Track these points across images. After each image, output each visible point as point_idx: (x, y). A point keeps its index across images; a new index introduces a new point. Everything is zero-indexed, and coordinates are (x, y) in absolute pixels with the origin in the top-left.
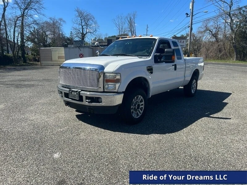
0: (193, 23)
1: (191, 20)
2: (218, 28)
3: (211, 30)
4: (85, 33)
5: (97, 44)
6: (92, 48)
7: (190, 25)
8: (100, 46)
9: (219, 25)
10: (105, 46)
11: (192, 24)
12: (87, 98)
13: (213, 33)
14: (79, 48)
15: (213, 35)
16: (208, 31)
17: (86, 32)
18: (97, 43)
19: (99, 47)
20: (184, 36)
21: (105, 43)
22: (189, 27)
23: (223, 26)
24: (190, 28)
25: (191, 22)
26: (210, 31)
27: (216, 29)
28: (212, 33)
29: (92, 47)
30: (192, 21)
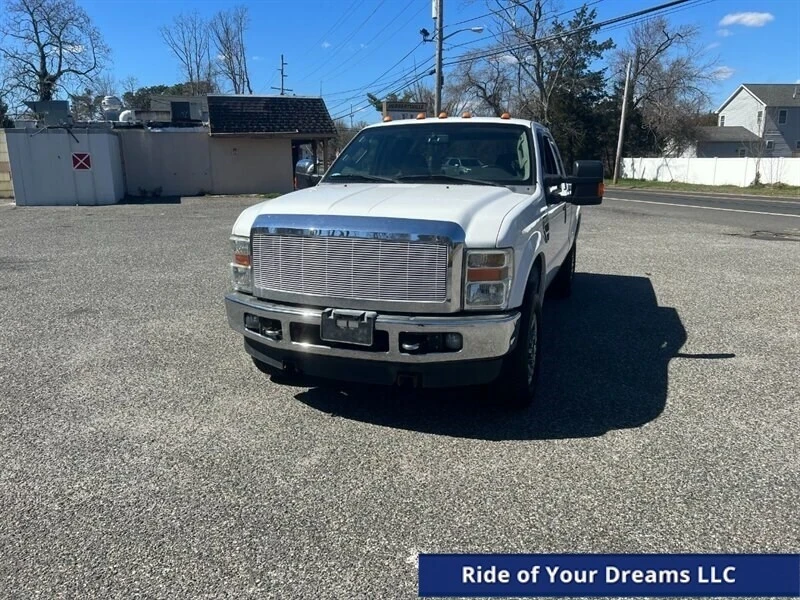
0: (443, 62)
1: (437, 52)
2: (501, 82)
3: (483, 86)
4: (52, 71)
5: (128, 117)
6: (117, 134)
7: (436, 68)
8: (149, 124)
9: (504, 70)
10: (165, 125)
11: (441, 65)
12: (404, 337)
13: (489, 94)
14: (69, 132)
15: (486, 99)
16: (475, 88)
17: (56, 71)
18: (126, 112)
19: (143, 131)
20: (400, 98)
21: (160, 116)
22: (434, 72)
23: (513, 74)
24: (435, 75)
25: (437, 56)
26: (480, 87)
27: (496, 81)
28: (485, 94)
29: (115, 127)
30: (440, 54)
